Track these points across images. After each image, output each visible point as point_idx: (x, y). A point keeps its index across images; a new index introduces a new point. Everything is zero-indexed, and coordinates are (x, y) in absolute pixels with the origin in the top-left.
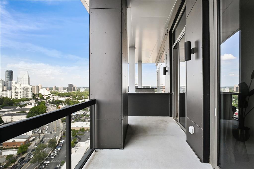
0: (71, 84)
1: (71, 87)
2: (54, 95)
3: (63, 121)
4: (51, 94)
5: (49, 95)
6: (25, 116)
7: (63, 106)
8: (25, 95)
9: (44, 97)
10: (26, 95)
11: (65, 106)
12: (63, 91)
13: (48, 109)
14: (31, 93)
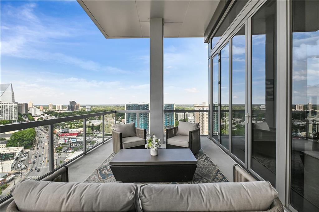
0: (73, 101)
1: (73, 105)
2: (49, 115)
3: (57, 152)
4: (45, 114)
5: (42, 116)
6: (3, 145)
7: (60, 130)
8: (7, 116)
9: (34, 119)
10: (9, 115)
11: (62, 130)
12: (62, 110)
13: (38, 136)
14: (15, 113)
